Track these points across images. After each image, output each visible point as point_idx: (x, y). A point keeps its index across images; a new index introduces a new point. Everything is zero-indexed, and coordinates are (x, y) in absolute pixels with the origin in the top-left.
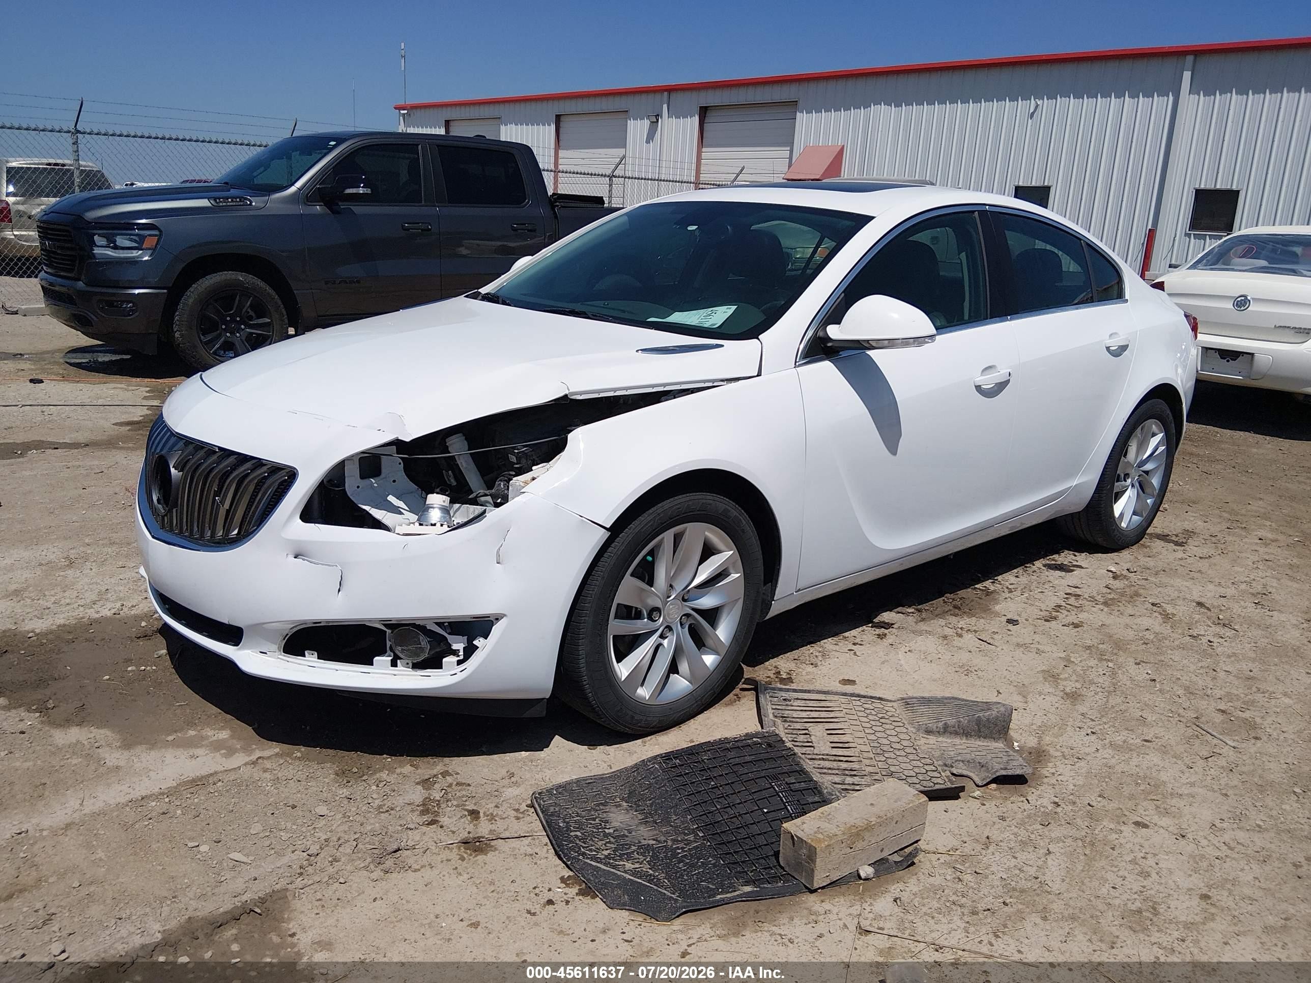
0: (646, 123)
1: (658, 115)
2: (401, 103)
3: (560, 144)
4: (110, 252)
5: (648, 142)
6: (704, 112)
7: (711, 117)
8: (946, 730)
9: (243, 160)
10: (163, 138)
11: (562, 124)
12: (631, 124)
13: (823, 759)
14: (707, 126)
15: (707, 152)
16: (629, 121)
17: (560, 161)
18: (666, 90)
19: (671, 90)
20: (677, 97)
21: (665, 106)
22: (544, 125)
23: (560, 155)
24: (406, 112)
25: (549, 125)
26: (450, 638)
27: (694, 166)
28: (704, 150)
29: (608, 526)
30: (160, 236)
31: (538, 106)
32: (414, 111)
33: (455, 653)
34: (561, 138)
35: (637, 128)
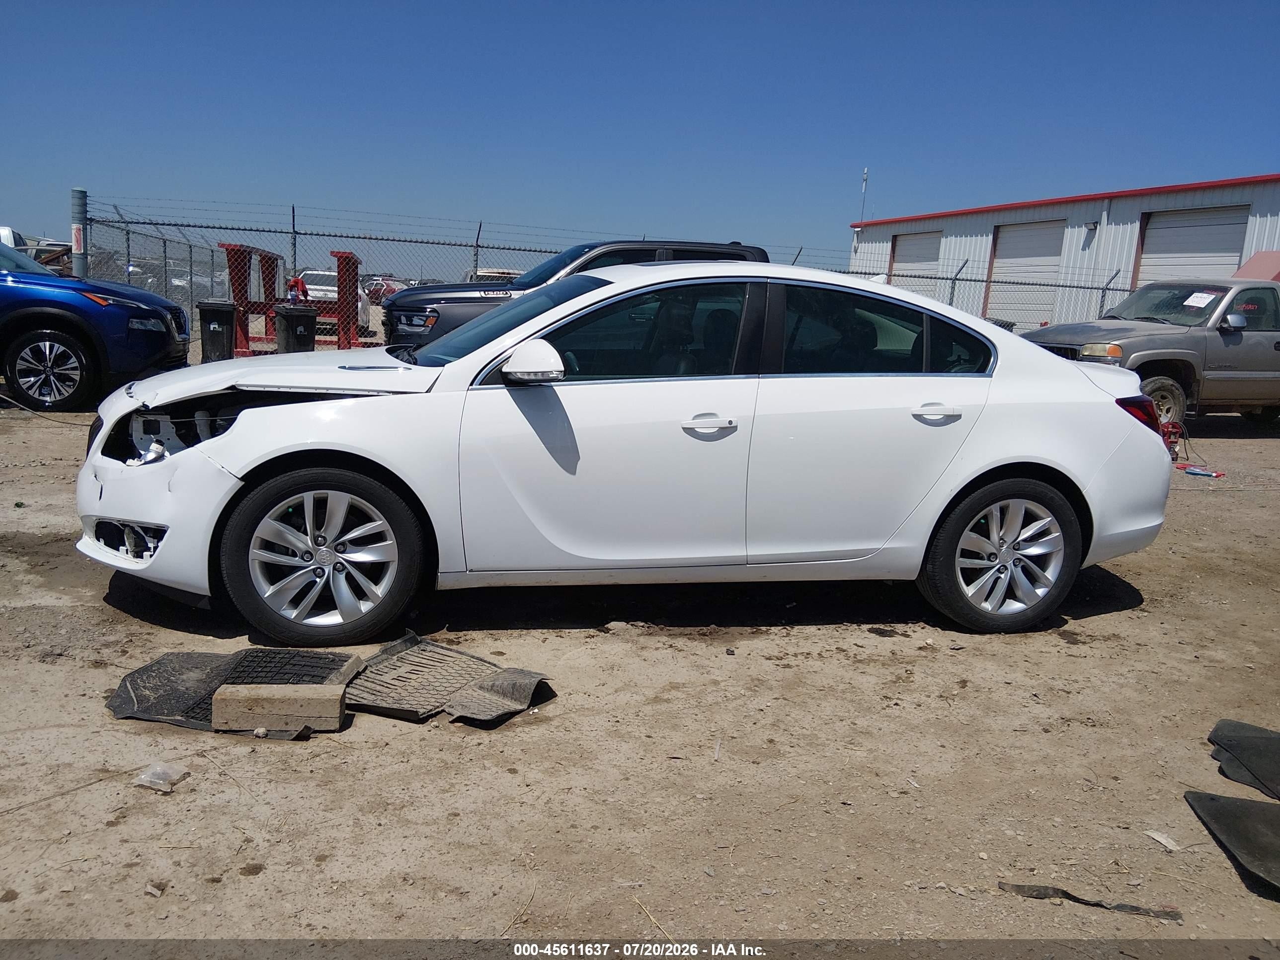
0: (1084, 230)
1: (1097, 223)
2: (857, 221)
3: (997, 253)
4: (406, 328)
5: (1084, 249)
6: (1146, 219)
7: (1153, 223)
8: (492, 689)
9: (540, 264)
10: (540, 251)
11: (1000, 235)
12: (1068, 231)
13: (373, 682)
14: (1149, 233)
15: (1147, 259)
16: (1066, 230)
17: (994, 270)
18: (1108, 198)
19: (1112, 197)
20: (1117, 205)
21: (1105, 214)
22: (982, 236)
23: (995, 265)
24: (860, 229)
25: (987, 236)
26: (147, 539)
27: (1130, 275)
28: (1143, 256)
29: (240, 477)
30: (438, 317)
31: (979, 218)
32: (868, 228)
33: (148, 549)
34: (997, 248)
35: (1074, 236)
